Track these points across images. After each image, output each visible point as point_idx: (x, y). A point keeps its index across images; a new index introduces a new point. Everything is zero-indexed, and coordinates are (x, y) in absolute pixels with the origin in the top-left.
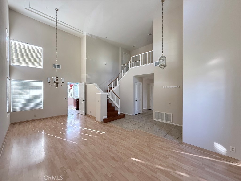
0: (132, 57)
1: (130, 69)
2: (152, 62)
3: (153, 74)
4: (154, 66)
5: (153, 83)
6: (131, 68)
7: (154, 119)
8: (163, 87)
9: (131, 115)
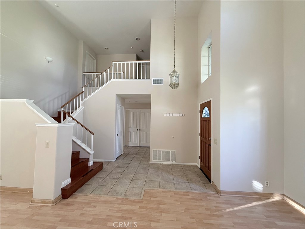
0: (113, 62)
1: (109, 82)
2: (148, 77)
3: (151, 95)
4: (153, 84)
5: (151, 109)
6: (111, 80)
7: (150, 162)
8: (165, 115)
9: (110, 162)
